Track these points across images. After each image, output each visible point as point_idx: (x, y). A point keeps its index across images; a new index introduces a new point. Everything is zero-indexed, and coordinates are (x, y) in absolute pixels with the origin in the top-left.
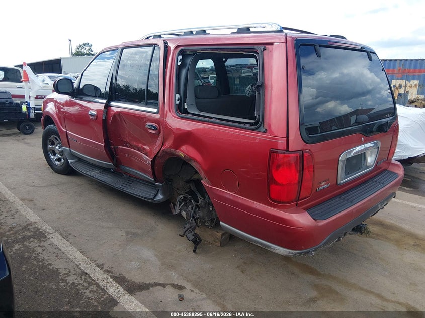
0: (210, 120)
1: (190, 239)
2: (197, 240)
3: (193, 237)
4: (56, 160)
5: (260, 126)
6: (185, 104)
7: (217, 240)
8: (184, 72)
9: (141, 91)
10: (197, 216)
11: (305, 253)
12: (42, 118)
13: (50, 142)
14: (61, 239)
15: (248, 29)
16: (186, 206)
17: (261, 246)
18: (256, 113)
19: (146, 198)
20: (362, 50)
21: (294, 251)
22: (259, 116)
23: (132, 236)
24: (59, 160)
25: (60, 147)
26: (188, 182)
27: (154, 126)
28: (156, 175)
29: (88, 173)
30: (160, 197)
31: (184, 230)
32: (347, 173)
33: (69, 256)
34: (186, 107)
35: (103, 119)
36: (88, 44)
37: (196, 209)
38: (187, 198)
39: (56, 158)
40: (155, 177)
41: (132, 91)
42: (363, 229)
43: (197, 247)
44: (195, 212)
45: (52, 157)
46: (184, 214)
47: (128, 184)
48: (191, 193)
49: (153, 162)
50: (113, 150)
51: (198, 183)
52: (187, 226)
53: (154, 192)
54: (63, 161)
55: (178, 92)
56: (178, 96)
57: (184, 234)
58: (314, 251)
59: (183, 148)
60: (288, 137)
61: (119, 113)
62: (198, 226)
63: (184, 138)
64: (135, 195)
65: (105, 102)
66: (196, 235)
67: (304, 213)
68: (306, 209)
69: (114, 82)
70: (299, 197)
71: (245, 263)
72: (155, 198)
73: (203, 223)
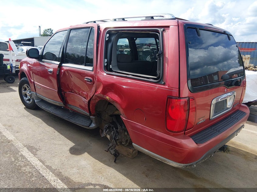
0: (127, 76)
1: (112, 153)
2: (117, 154)
3: (114, 152)
4: (27, 100)
5: (161, 80)
6: (111, 65)
7: (130, 154)
8: (110, 45)
9: (82, 57)
10: (117, 138)
11: (190, 166)
12: (19, 73)
13: (24, 88)
14: (28, 152)
15: (152, 18)
16: (110, 131)
17: (160, 160)
18: (158, 72)
19: (84, 126)
20: (224, 33)
21: (183, 165)
22: (160, 74)
23: (74, 151)
24: (29, 100)
25: (30, 92)
26: (111, 116)
27: (90, 80)
28: (91, 110)
29: (47, 109)
30: (93, 125)
31: (109, 147)
32: (216, 112)
33: (33, 164)
34: (111, 67)
35: (57, 74)
36: (51, 29)
37: (116, 133)
38: (110, 126)
39: (27, 99)
40: (90, 112)
41: (76, 56)
42: (225, 149)
43: (117, 158)
44: (115, 135)
45: (25, 98)
46: (108, 137)
47: (72, 116)
48: (113, 123)
49: (89, 102)
50: (63, 94)
51: (118, 117)
52: (111, 145)
53: (89, 122)
54: (31, 100)
55: (106, 57)
56: (106, 60)
57: (108, 150)
58: (195, 164)
59: (109, 94)
60: (179, 88)
61: (67, 70)
62: (118, 145)
63: (110, 87)
64: (77, 123)
65: (58, 63)
66: (116, 151)
67: (190, 139)
68: (191, 136)
69: (64, 51)
70: (186, 128)
71: (149, 170)
72: (89, 126)
73: (121, 143)
